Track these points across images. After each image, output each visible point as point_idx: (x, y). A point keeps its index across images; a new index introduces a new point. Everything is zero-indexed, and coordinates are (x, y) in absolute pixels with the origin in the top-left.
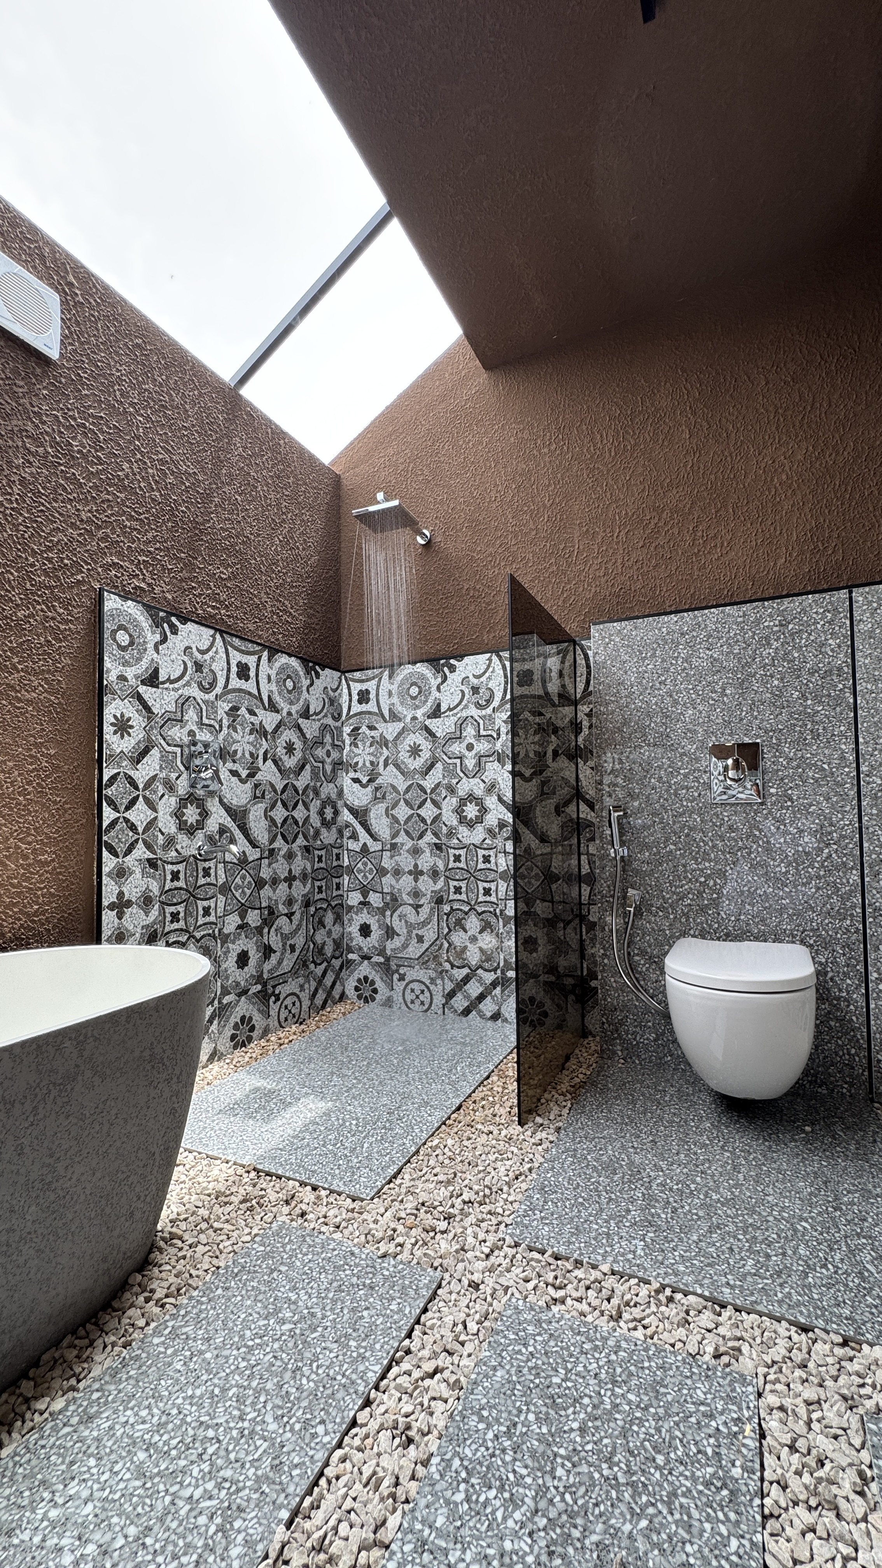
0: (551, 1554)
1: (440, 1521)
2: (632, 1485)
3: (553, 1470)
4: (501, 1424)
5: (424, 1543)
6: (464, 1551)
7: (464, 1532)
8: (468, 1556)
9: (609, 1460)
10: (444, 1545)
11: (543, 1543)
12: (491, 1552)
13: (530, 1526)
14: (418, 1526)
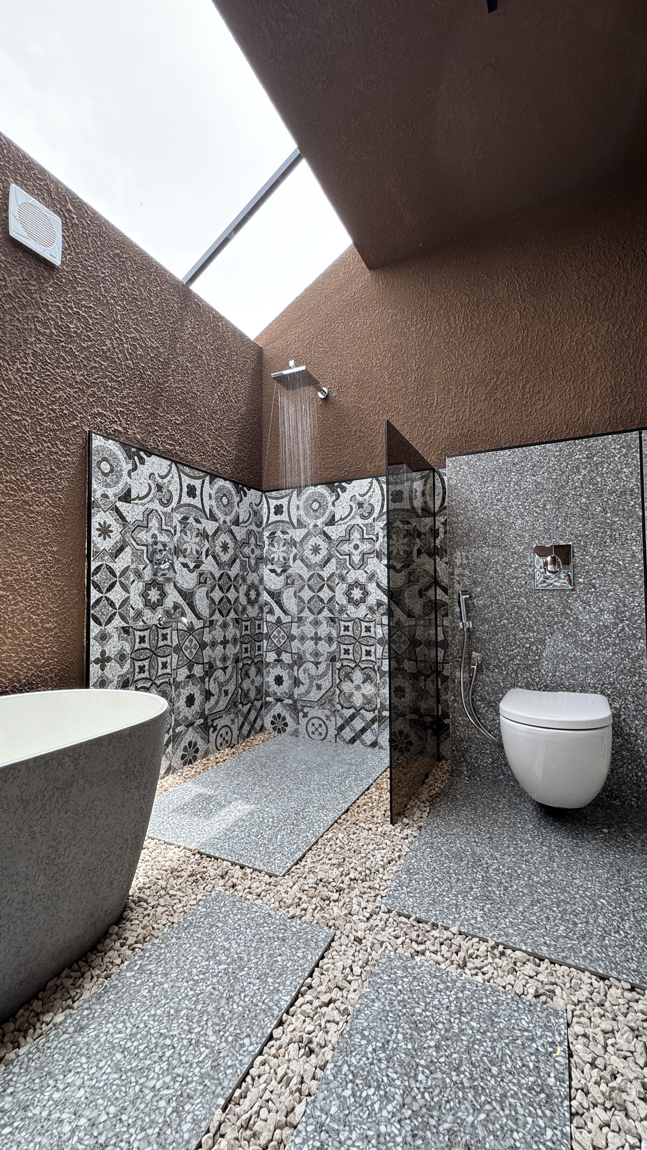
0: (414, 1136)
1: (333, 1110)
2: (475, 1088)
3: (416, 1076)
4: (378, 1041)
5: (322, 1125)
6: (351, 1132)
7: (352, 1118)
8: (354, 1136)
9: (457, 1070)
10: (336, 1127)
11: (408, 1128)
12: (370, 1133)
13: (399, 1116)
14: (318, 1113)
